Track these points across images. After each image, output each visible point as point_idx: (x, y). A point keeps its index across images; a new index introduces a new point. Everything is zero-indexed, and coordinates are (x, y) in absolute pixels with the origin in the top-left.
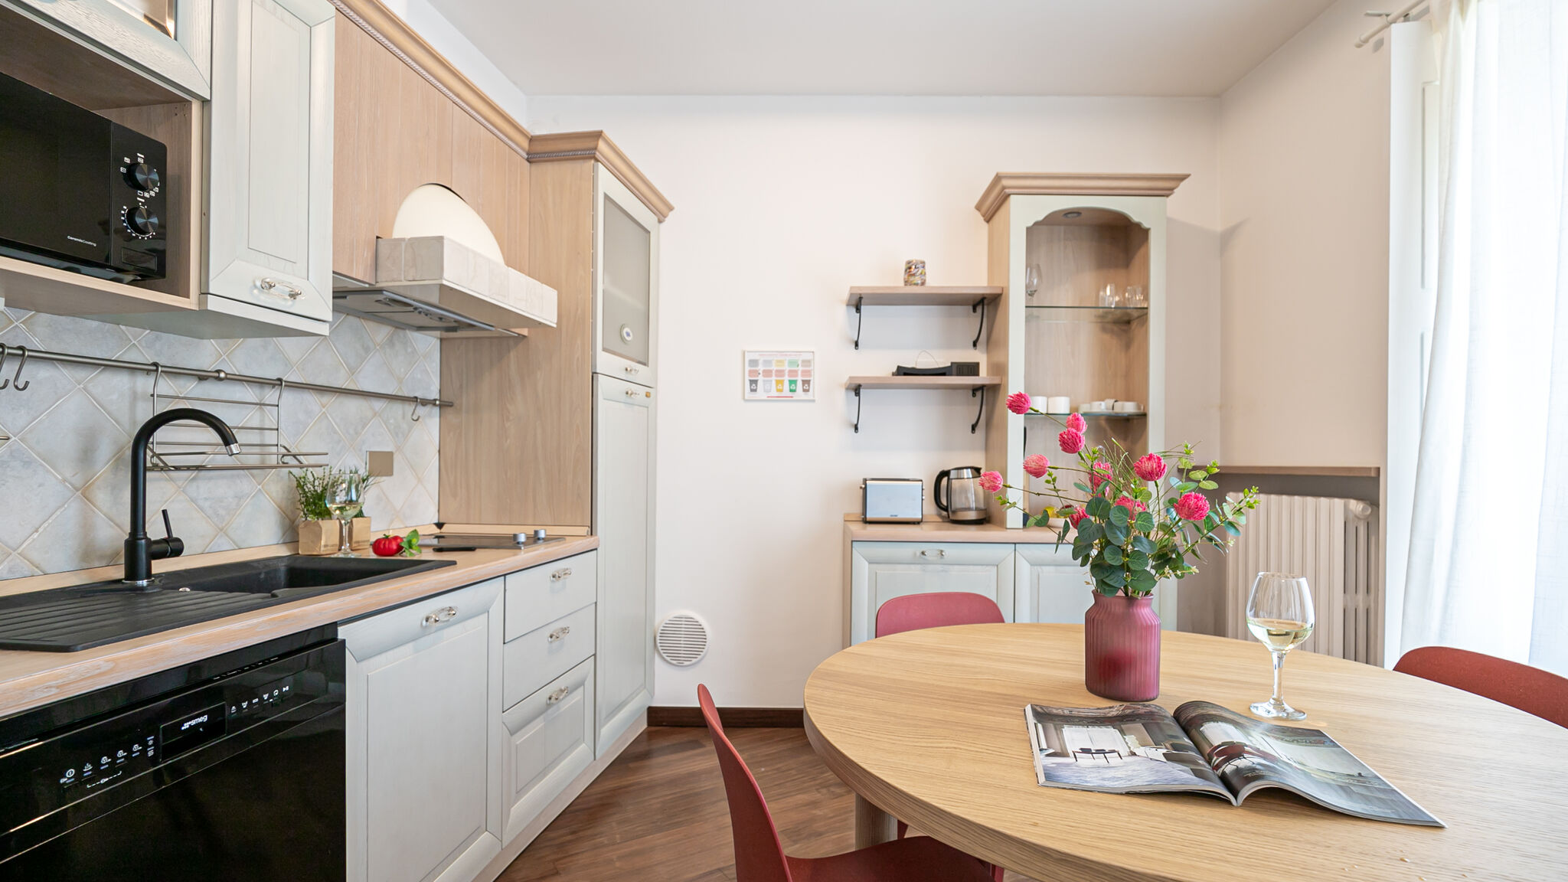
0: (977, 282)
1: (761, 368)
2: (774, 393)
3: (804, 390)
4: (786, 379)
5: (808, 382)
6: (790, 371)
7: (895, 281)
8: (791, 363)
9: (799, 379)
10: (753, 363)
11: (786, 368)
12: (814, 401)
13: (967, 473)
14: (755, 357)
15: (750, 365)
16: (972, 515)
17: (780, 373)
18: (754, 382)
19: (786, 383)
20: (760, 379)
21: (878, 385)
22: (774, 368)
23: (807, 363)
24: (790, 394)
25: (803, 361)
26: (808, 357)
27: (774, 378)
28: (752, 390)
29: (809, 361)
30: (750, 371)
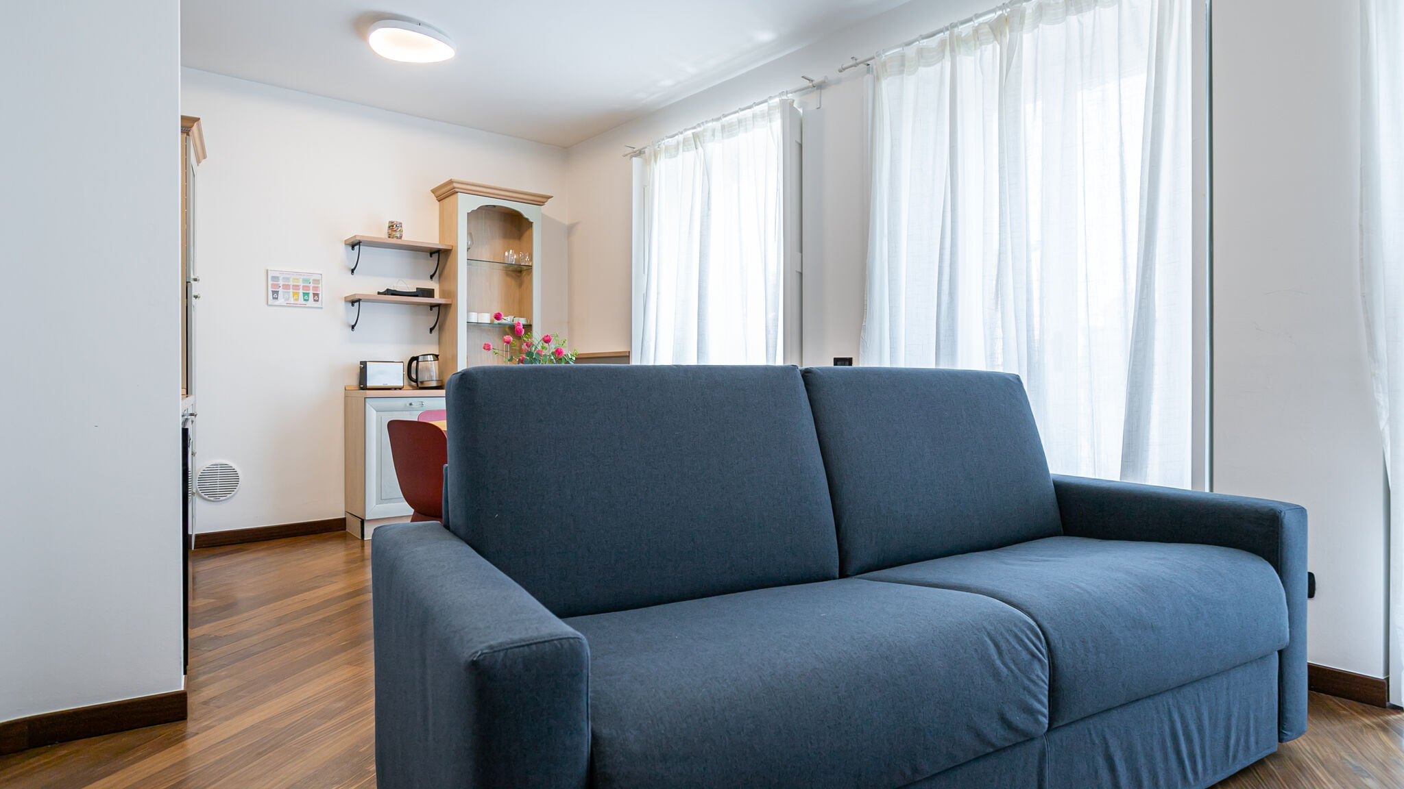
0: (434, 241)
1: (281, 283)
2: (292, 301)
3: (315, 300)
4: (301, 292)
5: (317, 295)
6: (304, 286)
7: (382, 234)
8: (304, 281)
9: (311, 292)
10: (275, 278)
11: (301, 284)
12: (321, 308)
13: (430, 358)
14: (276, 274)
15: (272, 280)
16: (434, 384)
17: (296, 287)
18: (275, 292)
19: (301, 295)
20: (281, 290)
21: (370, 300)
22: (291, 283)
23: (316, 281)
24: (305, 302)
25: (314, 280)
26: (318, 277)
27: (291, 290)
28: (274, 298)
29: (318, 280)
30: (272, 285)
